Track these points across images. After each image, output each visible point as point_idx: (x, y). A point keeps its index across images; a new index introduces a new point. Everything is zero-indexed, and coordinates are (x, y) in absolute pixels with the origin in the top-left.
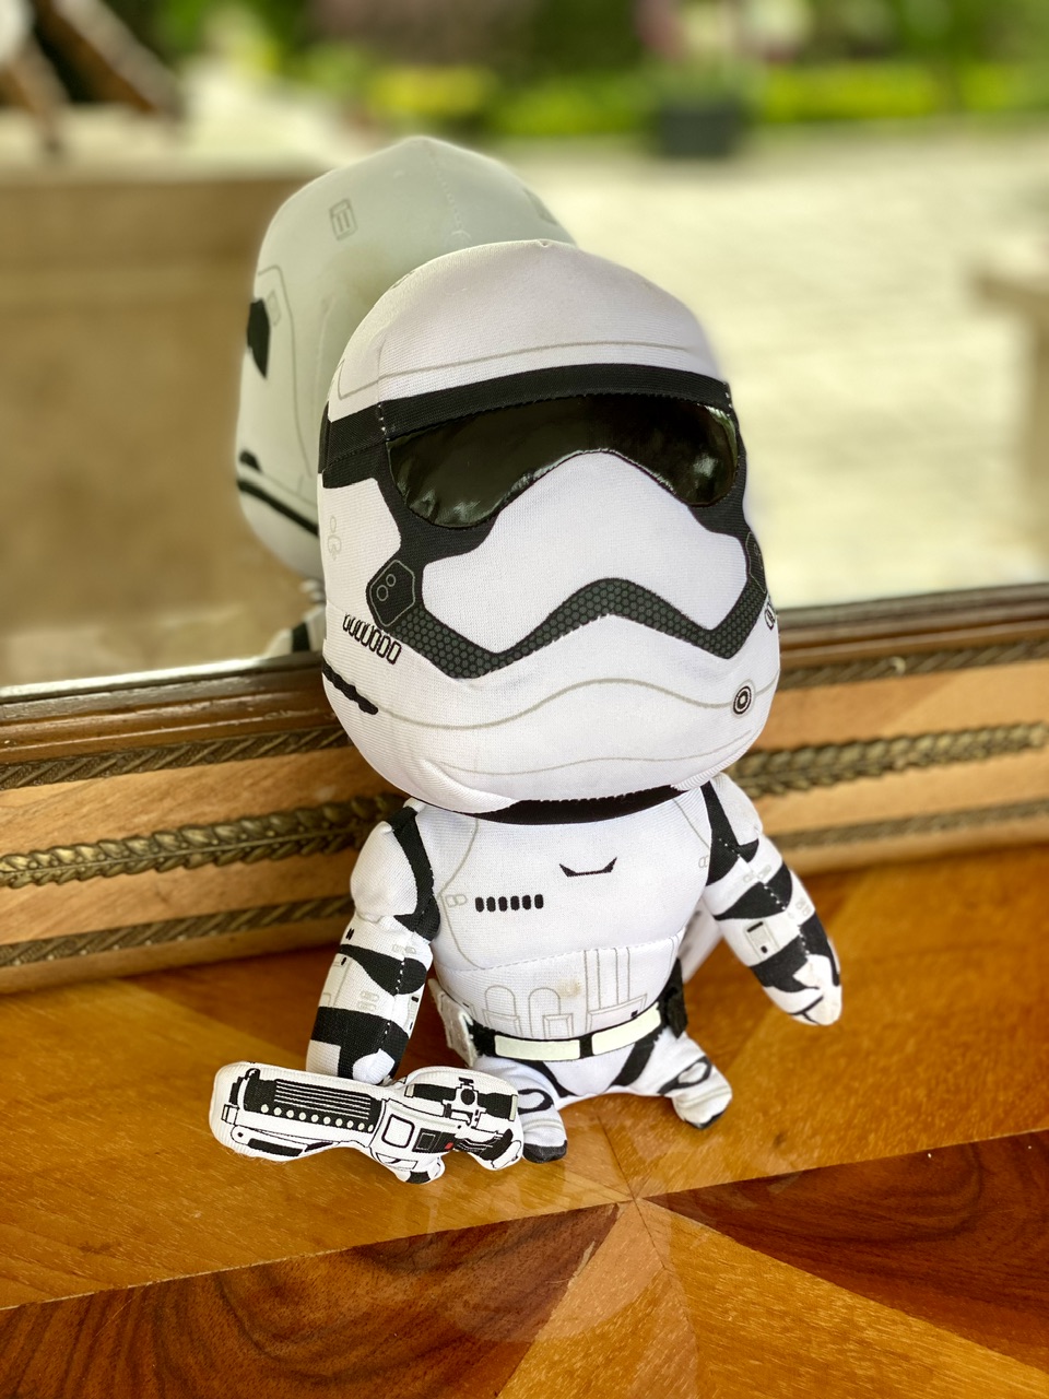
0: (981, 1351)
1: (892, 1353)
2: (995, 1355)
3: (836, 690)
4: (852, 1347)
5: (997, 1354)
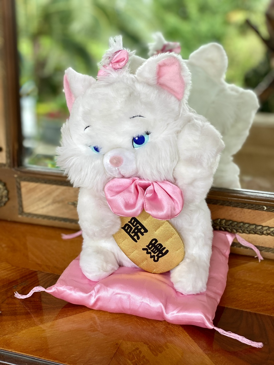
0: (188, 336)
1: (171, 330)
2: (191, 339)
3: (250, 210)
4: (164, 327)
5: (191, 338)
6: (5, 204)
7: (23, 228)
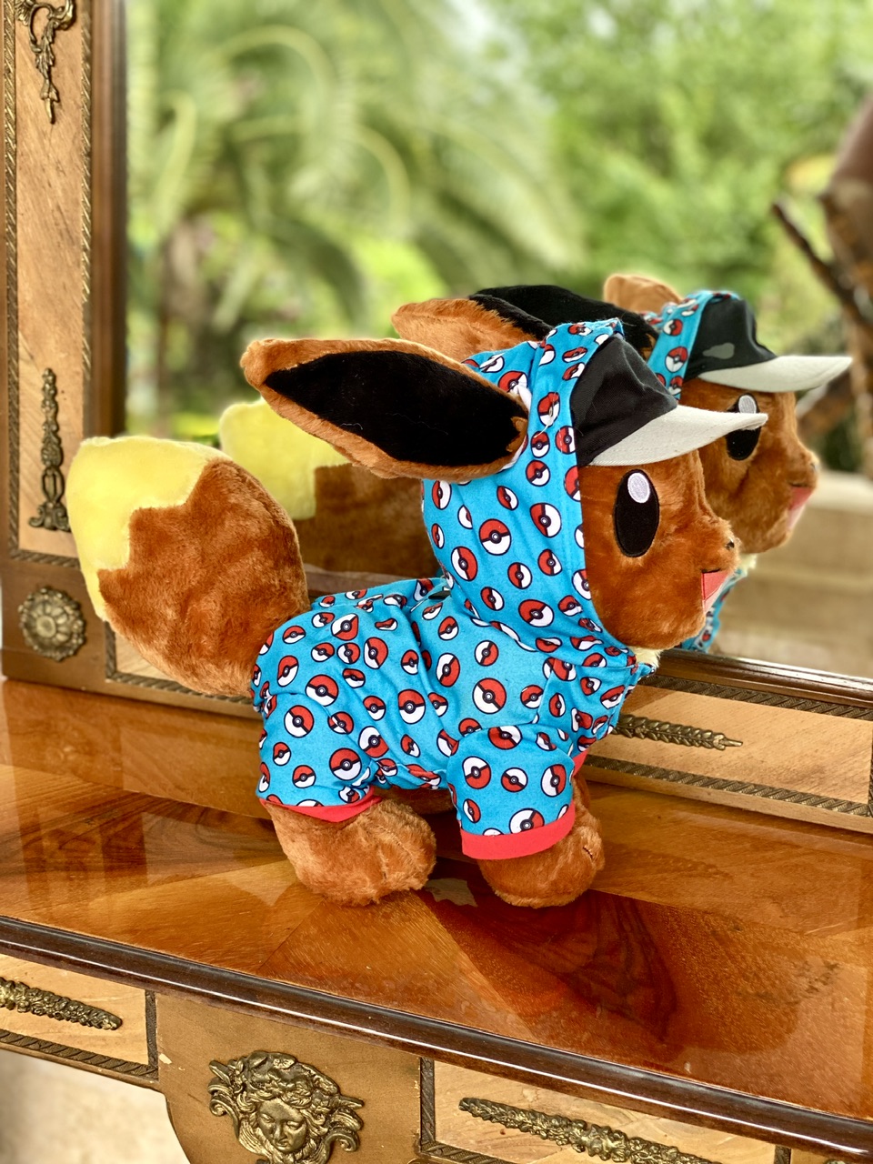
6: (76, 653)
7: (114, 709)
